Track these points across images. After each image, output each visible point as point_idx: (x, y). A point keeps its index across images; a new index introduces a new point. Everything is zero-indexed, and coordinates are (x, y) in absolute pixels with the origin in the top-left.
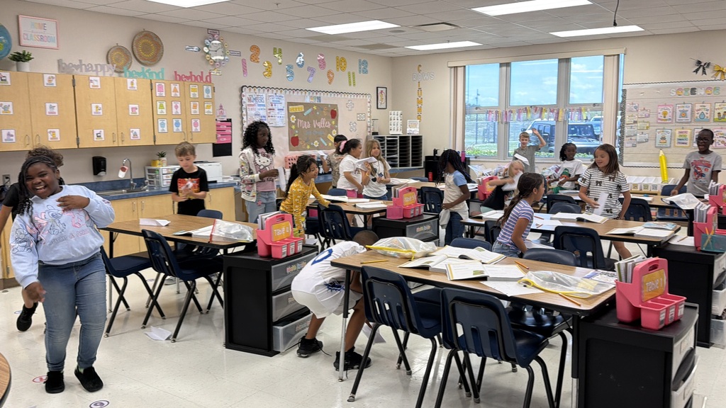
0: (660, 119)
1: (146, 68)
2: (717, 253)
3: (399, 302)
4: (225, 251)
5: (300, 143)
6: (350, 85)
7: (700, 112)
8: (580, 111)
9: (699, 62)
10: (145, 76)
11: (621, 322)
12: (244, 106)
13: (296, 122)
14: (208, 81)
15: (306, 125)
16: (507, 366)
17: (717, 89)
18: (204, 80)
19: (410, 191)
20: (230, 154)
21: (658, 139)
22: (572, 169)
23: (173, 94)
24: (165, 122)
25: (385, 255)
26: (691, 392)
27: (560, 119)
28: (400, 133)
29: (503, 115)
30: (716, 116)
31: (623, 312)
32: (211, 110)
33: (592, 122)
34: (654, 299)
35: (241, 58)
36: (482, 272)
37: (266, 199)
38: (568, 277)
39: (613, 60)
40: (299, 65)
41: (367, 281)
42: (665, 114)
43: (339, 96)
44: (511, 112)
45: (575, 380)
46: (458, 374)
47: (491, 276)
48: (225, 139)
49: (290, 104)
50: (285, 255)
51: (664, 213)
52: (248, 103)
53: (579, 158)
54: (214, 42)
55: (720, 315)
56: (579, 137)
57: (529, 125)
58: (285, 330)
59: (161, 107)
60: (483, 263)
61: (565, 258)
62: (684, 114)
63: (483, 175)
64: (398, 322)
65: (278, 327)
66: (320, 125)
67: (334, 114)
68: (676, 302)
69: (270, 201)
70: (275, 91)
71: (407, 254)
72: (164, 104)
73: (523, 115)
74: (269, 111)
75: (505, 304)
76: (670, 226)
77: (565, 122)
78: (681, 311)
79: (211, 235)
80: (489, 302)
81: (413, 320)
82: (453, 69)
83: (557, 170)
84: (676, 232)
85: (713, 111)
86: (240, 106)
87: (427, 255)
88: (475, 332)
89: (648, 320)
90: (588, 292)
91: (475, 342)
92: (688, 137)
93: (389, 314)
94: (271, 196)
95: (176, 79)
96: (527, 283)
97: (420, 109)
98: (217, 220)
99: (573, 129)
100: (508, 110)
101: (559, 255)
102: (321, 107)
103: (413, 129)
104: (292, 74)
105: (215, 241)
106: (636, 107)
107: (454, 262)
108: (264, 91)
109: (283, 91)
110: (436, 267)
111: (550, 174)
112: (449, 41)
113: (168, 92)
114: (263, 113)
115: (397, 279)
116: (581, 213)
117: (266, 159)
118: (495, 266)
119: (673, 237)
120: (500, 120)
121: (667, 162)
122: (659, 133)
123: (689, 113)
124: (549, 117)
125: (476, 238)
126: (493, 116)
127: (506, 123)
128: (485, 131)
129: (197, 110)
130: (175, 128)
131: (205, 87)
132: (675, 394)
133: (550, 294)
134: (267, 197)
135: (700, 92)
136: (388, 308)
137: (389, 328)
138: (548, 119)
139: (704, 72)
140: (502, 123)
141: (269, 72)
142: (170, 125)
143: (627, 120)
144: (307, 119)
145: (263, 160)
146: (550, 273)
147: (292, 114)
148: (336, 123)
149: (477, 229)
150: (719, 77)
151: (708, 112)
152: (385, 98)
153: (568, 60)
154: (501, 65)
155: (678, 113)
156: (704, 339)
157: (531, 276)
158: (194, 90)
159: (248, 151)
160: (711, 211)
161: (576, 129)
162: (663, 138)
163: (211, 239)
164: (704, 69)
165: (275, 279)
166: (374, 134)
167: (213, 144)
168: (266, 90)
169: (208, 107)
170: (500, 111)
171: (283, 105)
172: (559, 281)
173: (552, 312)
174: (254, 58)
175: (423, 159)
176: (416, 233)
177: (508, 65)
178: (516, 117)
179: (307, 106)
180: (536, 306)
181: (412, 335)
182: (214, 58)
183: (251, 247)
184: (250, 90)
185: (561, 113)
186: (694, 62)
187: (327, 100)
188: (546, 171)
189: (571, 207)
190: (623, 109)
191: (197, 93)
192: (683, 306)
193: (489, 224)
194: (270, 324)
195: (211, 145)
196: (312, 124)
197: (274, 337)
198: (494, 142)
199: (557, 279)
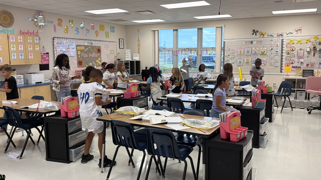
0: (238, 54)
1: (5, 29)
2: (261, 109)
3: (128, 135)
4: (45, 115)
5: (83, 64)
6: (106, 37)
7: (254, 51)
8: (207, 51)
9: (254, 30)
10: (5, 32)
11: (222, 139)
12: (55, 47)
13: (81, 54)
14: (37, 35)
15: (86, 56)
16: (177, 161)
17: (261, 41)
18: (35, 34)
19: (134, 85)
20: (48, 69)
21: (238, 62)
22: (204, 75)
23: (19, 41)
24: (15, 54)
25: (122, 114)
26: (251, 167)
27: (199, 54)
28: (130, 59)
29: (175, 52)
30: (261, 53)
31: (223, 135)
32: (38, 48)
33: (212, 55)
34: (235, 129)
35: (54, 24)
36: (165, 120)
37: (66, 90)
38: (201, 121)
39: (219, 30)
40: (82, 28)
41: (114, 127)
42: (241, 52)
43: (101, 42)
44: (179, 51)
45: (204, 165)
46: (155, 166)
47: (169, 122)
48: (45, 62)
49: (77, 46)
50: (75, 116)
51: (241, 93)
52: (57, 45)
53: (207, 70)
54: (40, 17)
55: (263, 134)
56: (207, 62)
57: (186, 56)
58: (75, 151)
59: (13, 47)
60: (166, 117)
61: (200, 113)
62: (248, 52)
63: (167, 78)
64: (128, 144)
65: (72, 150)
66: (92, 56)
67: (99, 51)
68: (244, 130)
69: (68, 91)
70: (70, 40)
71: (132, 114)
72: (15, 46)
73: (184, 52)
74: (67, 49)
75: (175, 134)
76: (242, 98)
77: (201, 55)
78: (246, 134)
79: (38, 108)
80: (168, 133)
81: (135, 143)
82: (153, 31)
83: (198, 75)
84: (245, 101)
85: (259, 50)
86: (52, 47)
87: (141, 114)
88: (162, 146)
89: (233, 138)
90: (209, 127)
91: (162, 151)
92: (250, 61)
93: (124, 141)
94: (68, 88)
95: (21, 34)
96: (184, 125)
97: (139, 49)
98: (41, 100)
99: (205, 58)
100: (177, 50)
101: (197, 112)
102: (93, 47)
103: (136, 58)
104: (78, 32)
105: (40, 111)
106: (229, 49)
107: (153, 117)
108: (64, 39)
109: (74, 40)
110: (145, 119)
111: (195, 77)
112: (151, 19)
113: (17, 40)
114: (64, 50)
115: (127, 125)
116: (207, 94)
117: (66, 71)
118: (171, 117)
119: (243, 103)
120: (174, 54)
121: (241, 72)
122: (238, 60)
123: (250, 52)
124: (194, 53)
125: (164, 105)
126: (171, 52)
127: (177, 55)
128: (168, 59)
129: (32, 48)
130: (20, 57)
131: (35, 38)
132: (245, 169)
133: (193, 128)
134: (67, 89)
135: (254, 43)
136: (123, 138)
137: (124, 148)
138: (194, 54)
139: (256, 35)
140: (175, 55)
141: (67, 31)
142: (18, 56)
143: (226, 55)
144: (86, 53)
145: (64, 72)
146: (193, 120)
147: (79, 50)
148: (100, 55)
149: (164, 101)
150: (262, 37)
151: (258, 51)
152: (123, 44)
153: (201, 29)
154: (174, 30)
155: (246, 52)
156: (256, 144)
157: (186, 121)
158: (30, 39)
159: (57, 68)
160: (258, 92)
161: (206, 58)
162: (240, 62)
163: (38, 110)
164: (256, 33)
165: (70, 127)
166: (118, 60)
167: (40, 65)
168: (66, 39)
169: (37, 47)
170: (174, 50)
171: (74, 46)
172: (197, 123)
173: (195, 136)
174: (60, 24)
175: (141, 71)
176: (137, 104)
177: (177, 30)
178: (181, 53)
179: (86, 47)
180: (188, 134)
181: (135, 150)
182: (40, 24)
183: (58, 113)
184: (58, 39)
185: (199, 51)
186: (252, 30)
187: (95, 44)
188: (194, 76)
189: (203, 91)
190: (224, 50)
191: (31, 41)
192: (247, 131)
193: (169, 100)
194: (68, 149)
195: (39, 65)
196: (88, 55)
197: (70, 154)
198: (172, 64)
199: (196, 122)
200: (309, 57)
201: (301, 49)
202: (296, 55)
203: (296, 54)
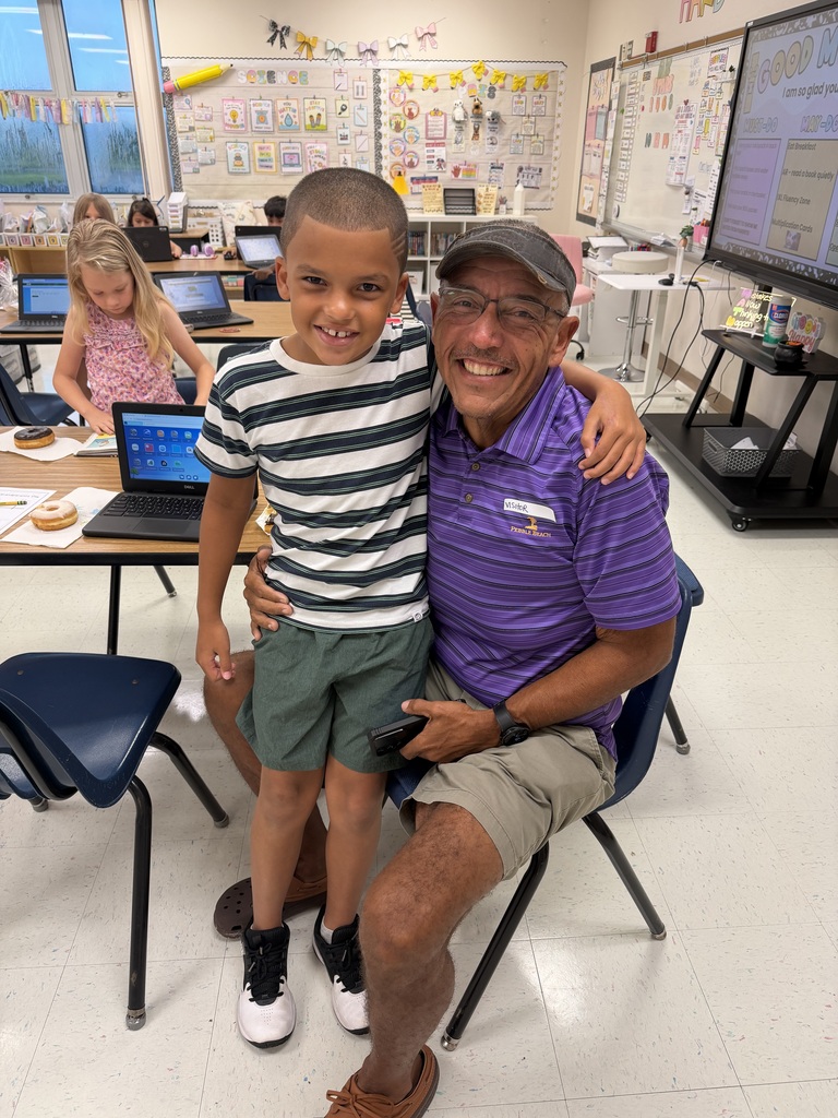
0: (227, 125)
7: (285, 114)
8: (98, 103)
9: (274, 25)
17: (304, 75)
21: (231, 159)
27: (65, 117)
30: (308, 122)
42: (234, 115)
62: (262, 117)
77: (75, 126)
85: (302, 112)
92: (273, 156)
106: (188, 101)
122: (230, 148)
123: (269, 117)
135: (281, 78)
139: (283, 44)
143: (178, 125)
150: (304, 55)
151: (296, 114)
162: (238, 158)
185: (64, 108)
186: (266, 25)
190: (169, 104)
200: (460, 142)
201: (436, 112)
202: (423, 135)
203: (421, 129)
